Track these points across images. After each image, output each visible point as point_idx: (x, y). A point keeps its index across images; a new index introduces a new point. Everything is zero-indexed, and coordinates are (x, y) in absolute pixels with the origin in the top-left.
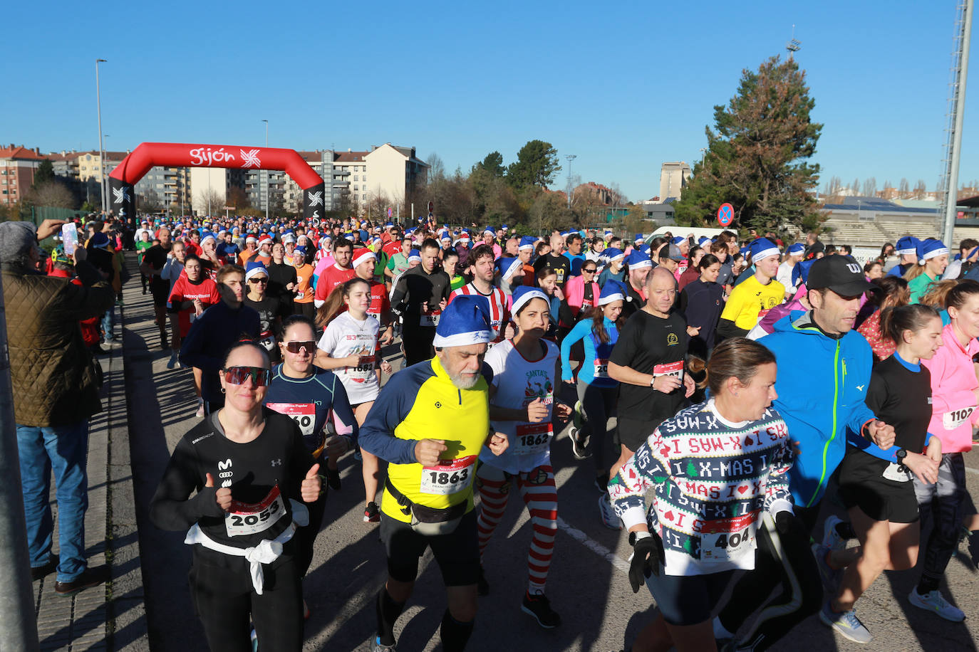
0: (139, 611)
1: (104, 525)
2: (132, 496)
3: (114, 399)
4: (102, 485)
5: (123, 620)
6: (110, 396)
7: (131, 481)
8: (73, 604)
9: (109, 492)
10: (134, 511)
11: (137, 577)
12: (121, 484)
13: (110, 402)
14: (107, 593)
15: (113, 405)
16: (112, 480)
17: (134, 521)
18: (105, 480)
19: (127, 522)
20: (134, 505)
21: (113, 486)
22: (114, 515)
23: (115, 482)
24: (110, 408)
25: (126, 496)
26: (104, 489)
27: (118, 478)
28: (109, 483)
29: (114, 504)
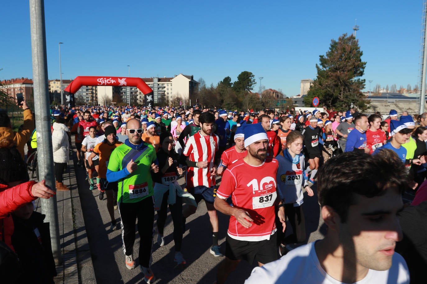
0: (84, 232)
1: (71, 209)
2: (80, 202)
3: (71, 174)
4: (69, 198)
5: (79, 234)
6: (69, 173)
7: (79, 198)
8: (63, 228)
9: (72, 201)
10: (80, 206)
11: (83, 222)
12: (76, 198)
13: (69, 174)
14: (74, 225)
15: (71, 175)
16: (72, 197)
17: (81, 208)
18: (70, 197)
19: (78, 208)
20: (80, 204)
21: (73, 199)
22: (74, 206)
23: (73, 198)
24: (70, 176)
25: (78, 201)
26: (70, 200)
27: (75, 197)
28: (71, 198)
29: (74, 204)
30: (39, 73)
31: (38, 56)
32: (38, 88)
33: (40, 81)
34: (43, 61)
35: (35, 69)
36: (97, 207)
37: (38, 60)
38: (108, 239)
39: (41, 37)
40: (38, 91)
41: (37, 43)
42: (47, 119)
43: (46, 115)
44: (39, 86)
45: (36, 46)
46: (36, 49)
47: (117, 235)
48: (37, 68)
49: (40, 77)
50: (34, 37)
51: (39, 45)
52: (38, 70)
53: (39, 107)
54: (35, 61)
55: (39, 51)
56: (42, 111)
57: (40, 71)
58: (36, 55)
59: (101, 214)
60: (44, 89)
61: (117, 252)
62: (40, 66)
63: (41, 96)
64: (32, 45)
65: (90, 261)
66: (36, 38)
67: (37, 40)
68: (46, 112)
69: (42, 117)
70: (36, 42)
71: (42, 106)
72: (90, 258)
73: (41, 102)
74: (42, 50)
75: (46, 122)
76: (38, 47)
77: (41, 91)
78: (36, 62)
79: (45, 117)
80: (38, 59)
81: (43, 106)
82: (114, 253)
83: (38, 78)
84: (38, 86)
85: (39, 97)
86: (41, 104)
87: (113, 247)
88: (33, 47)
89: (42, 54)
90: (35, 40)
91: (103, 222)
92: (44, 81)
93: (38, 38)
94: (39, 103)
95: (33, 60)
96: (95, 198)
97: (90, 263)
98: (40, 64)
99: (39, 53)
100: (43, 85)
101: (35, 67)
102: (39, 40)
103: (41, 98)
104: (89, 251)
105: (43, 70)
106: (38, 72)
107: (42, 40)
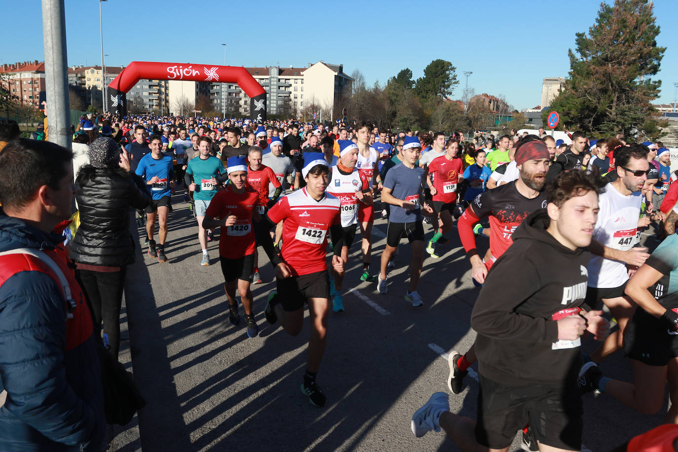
30: (53, 62)
31: (52, 35)
32: (53, 85)
33: (55, 74)
34: (59, 43)
35: (48, 54)
36: (150, 282)
37: (52, 42)
38: (161, 327)
39: (57, 5)
40: (52, 89)
41: (51, 15)
42: (65, 133)
43: (64, 127)
44: (54, 81)
45: (50, 18)
46: (49, 24)
47: (175, 323)
48: (51, 53)
49: (55, 68)
50: (46, 4)
51: (53, 16)
52: (52, 56)
53: (54, 114)
54: (47, 42)
55: (53, 26)
56: (59, 120)
57: (55, 58)
58: (49, 33)
59: (154, 292)
60: (61, 86)
61: (172, 345)
62: (55, 51)
63: (57, 97)
64: (44, 17)
65: (127, 354)
66: (49, 6)
67: (51, 9)
68: (64, 121)
69: (59, 129)
70: (50, 13)
71: (58, 113)
72: (128, 350)
73: (57, 106)
74: (58, 25)
75: (64, 137)
76: (53, 21)
77: (57, 89)
78: (50, 44)
79: (62, 129)
80: (52, 39)
81: (60, 113)
82: (168, 347)
83: (52, 69)
84: (52, 81)
85: (53, 98)
86: (57, 108)
87: (166, 338)
88: (44, 21)
89: (59, 31)
90: (47, 8)
91: (156, 303)
92: (61, 74)
93: (52, 6)
94: (53, 108)
95: (45, 41)
96: (148, 267)
97: (128, 356)
98: (55, 47)
99: (53, 29)
100: (59, 80)
101: (49, 51)
102: (53, 9)
103: (57, 101)
104: (128, 340)
105: (60, 57)
106: (52, 60)
107: (58, 10)
